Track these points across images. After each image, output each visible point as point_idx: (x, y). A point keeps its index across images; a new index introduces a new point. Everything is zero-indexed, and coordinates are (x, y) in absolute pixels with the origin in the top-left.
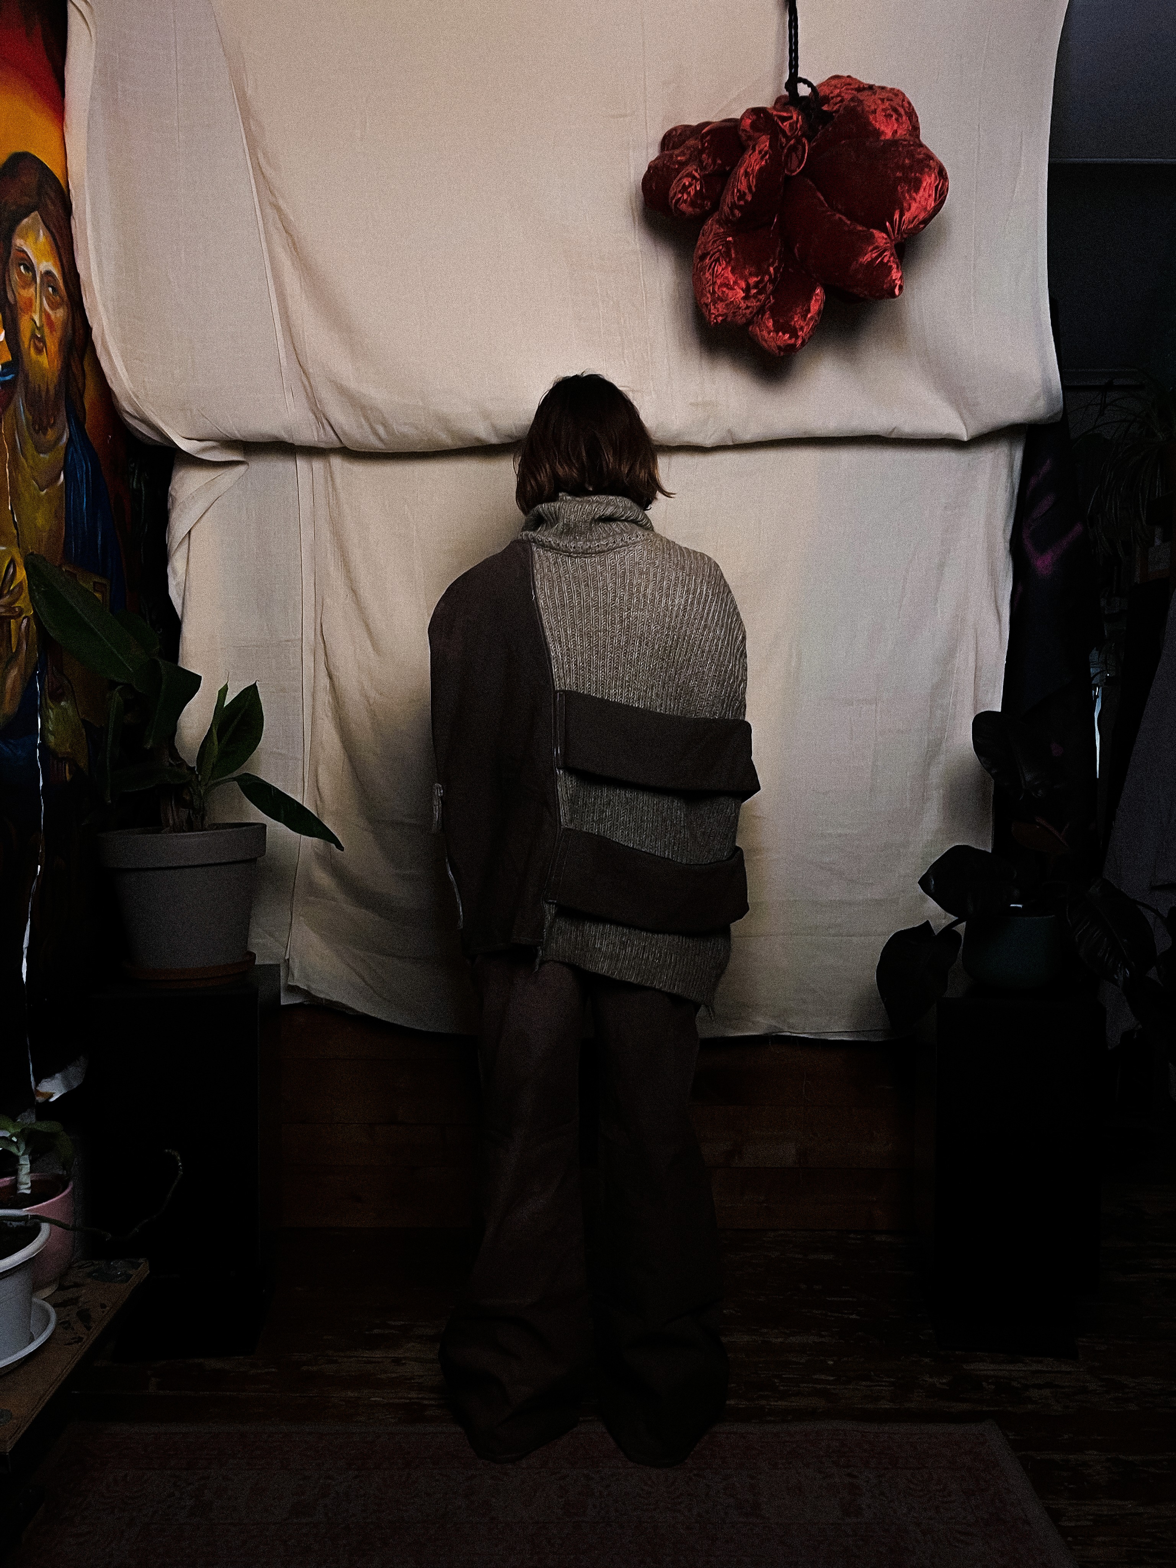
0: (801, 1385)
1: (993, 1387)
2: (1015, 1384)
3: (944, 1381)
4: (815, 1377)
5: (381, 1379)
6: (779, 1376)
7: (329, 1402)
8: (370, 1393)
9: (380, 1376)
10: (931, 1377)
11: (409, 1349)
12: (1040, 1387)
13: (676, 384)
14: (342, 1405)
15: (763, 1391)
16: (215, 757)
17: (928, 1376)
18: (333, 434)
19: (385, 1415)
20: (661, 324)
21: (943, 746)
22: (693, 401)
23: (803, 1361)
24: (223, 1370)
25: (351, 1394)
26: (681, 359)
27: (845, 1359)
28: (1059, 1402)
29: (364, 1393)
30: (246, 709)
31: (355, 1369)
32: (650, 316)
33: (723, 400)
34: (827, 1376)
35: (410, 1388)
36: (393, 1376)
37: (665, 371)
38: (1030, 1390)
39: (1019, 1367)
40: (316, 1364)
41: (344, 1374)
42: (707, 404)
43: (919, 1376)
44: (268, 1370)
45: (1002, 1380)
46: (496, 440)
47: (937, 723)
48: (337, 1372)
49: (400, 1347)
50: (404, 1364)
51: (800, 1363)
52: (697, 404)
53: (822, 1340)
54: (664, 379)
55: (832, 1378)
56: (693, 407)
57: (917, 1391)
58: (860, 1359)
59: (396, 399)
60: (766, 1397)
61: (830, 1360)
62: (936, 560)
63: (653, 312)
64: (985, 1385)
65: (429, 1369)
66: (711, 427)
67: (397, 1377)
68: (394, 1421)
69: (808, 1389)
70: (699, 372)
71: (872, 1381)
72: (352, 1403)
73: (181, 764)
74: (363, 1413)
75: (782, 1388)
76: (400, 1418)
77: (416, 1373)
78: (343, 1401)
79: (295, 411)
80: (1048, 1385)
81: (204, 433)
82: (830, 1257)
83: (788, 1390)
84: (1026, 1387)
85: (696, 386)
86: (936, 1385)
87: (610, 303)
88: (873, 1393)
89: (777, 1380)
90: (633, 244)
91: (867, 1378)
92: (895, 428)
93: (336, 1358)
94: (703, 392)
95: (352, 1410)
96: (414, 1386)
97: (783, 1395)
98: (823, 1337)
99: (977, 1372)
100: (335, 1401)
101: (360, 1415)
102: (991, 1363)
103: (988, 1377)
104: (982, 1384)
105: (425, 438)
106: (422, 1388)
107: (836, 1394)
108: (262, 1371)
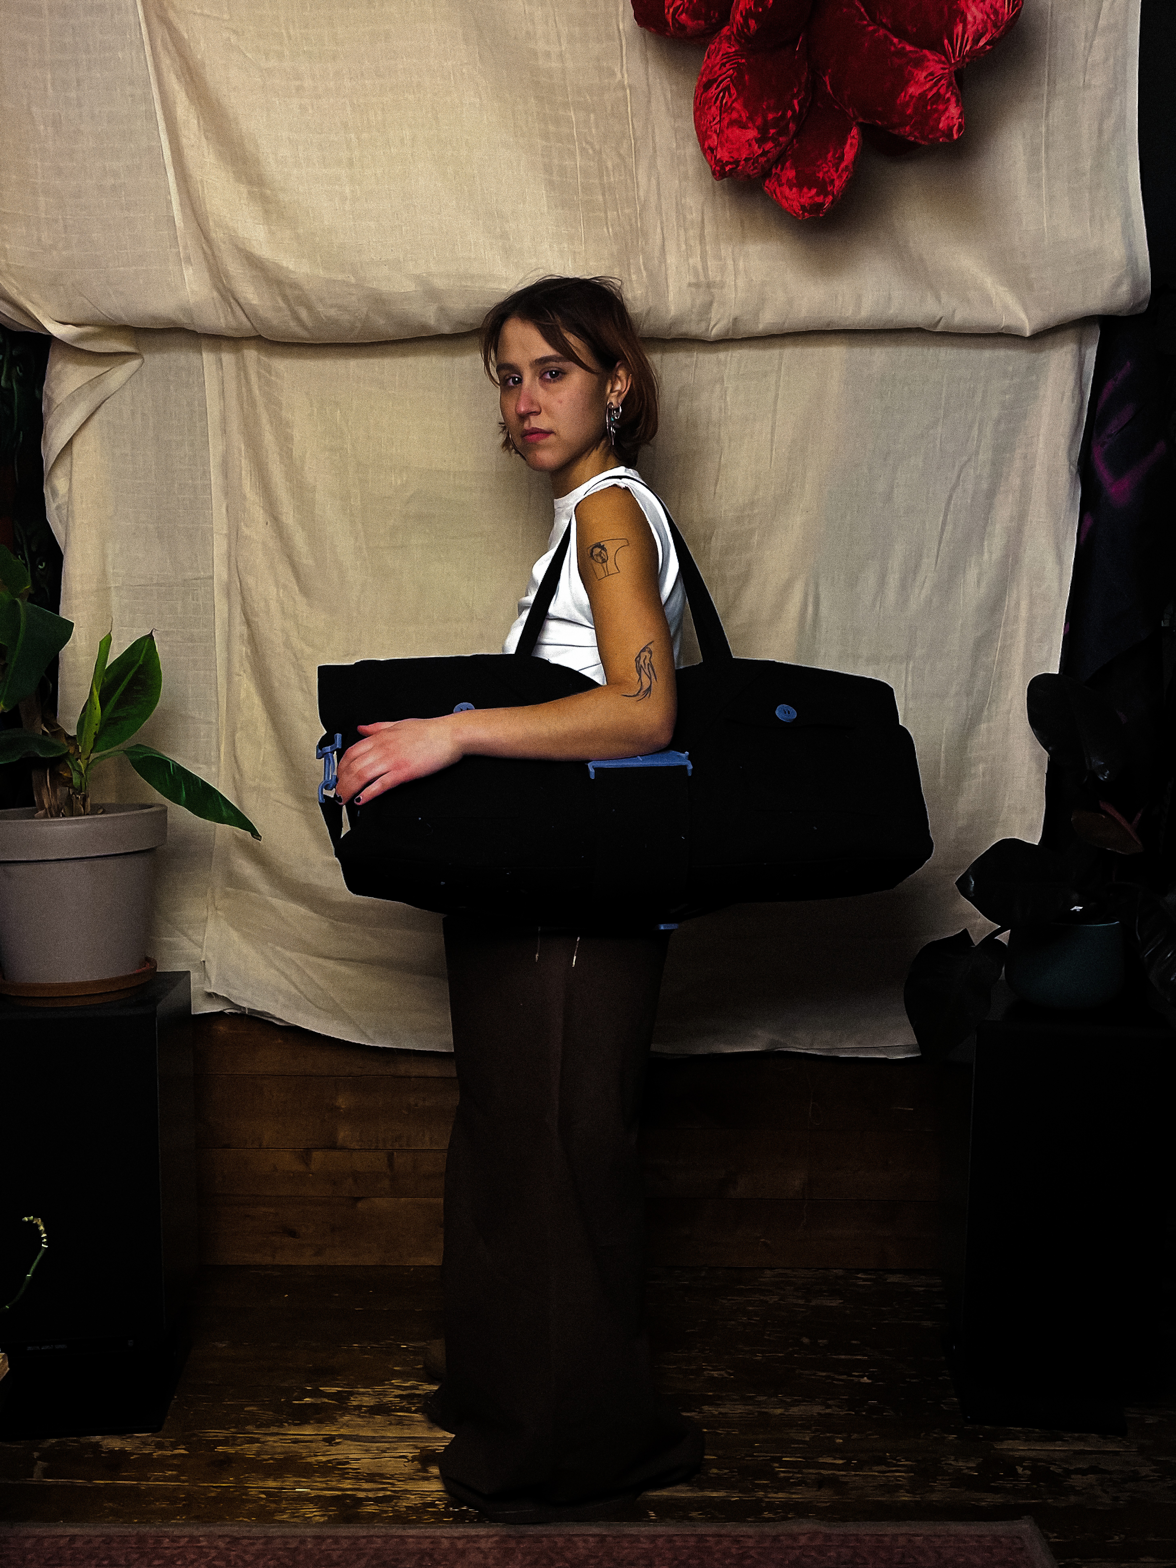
0: (805, 1471)
2: (1054, 1468)
3: (971, 1465)
4: (821, 1460)
5: (310, 1464)
6: (779, 1460)
7: (247, 1494)
8: (296, 1481)
9: (309, 1460)
10: (956, 1460)
11: (344, 1424)
12: (1083, 1472)
13: (672, 260)
14: (262, 1499)
15: (760, 1479)
16: (97, 724)
17: (953, 1458)
18: (245, 319)
19: (312, 1512)
20: (654, 182)
21: (986, 713)
22: (693, 280)
23: (807, 1439)
24: (122, 1452)
25: (271, 1484)
26: (679, 226)
27: (855, 1436)
28: (1107, 1493)
29: (289, 1482)
30: (140, 665)
31: (279, 1450)
32: (640, 171)
33: (730, 280)
34: (835, 1458)
35: (344, 1475)
36: (324, 1459)
37: (659, 241)
38: (1073, 1476)
39: (1058, 1446)
40: (234, 1445)
41: (266, 1457)
42: (709, 286)
43: (943, 1459)
44: (177, 1452)
45: (1040, 1464)
46: (447, 329)
47: (979, 685)
48: (258, 1454)
49: (333, 1420)
50: (338, 1443)
51: (804, 1442)
52: (697, 285)
53: (828, 1411)
54: (657, 253)
55: (841, 1462)
56: (693, 289)
57: (940, 1478)
58: (873, 1435)
59: (321, 273)
60: (764, 1488)
61: (838, 1438)
62: (985, 486)
63: (644, 164)
64: (1020, 1470)
65: (366, 1450)
66: (714, 315)
67: (329, 1461)
68: (322, 1520)
69: (813, 1477)
70: (701, 244)
71: (888, 1465)
72: (274, 1496)
73: (58, 732)
74: (286, 1509)
75: (782, 1475)
76: (330, 1516)
77: (351, 1456)
78: (263, 1493)
79: (195, 287)
80: (1093, 1470)
81: (80, 316)
82: (835, 1303)
83: (791, 1478)
84: (1068, 1473)
85: (695, 260)
86: (962, 1470)
87: (591, 151)
88: (889, 1481)
89: (777, 1465)
90: (619, 76)
91: (881, 1461)
92: (941, 318)
93: (256, 1436)
94: (705, 268)
95: (273, 1506)
96: (348, 1473)
97: (783, 1485)
98: (828, 1407)
99: (1011, 1453)
100: (253, 1492)
101: (283, 1512)
102: (1026, 1440)
103: (1023, 1459)
104: (1016, 1469)
105: (359, 325)
106: (358, 1477)
107: (846, 1483)
108: (169, 1453)
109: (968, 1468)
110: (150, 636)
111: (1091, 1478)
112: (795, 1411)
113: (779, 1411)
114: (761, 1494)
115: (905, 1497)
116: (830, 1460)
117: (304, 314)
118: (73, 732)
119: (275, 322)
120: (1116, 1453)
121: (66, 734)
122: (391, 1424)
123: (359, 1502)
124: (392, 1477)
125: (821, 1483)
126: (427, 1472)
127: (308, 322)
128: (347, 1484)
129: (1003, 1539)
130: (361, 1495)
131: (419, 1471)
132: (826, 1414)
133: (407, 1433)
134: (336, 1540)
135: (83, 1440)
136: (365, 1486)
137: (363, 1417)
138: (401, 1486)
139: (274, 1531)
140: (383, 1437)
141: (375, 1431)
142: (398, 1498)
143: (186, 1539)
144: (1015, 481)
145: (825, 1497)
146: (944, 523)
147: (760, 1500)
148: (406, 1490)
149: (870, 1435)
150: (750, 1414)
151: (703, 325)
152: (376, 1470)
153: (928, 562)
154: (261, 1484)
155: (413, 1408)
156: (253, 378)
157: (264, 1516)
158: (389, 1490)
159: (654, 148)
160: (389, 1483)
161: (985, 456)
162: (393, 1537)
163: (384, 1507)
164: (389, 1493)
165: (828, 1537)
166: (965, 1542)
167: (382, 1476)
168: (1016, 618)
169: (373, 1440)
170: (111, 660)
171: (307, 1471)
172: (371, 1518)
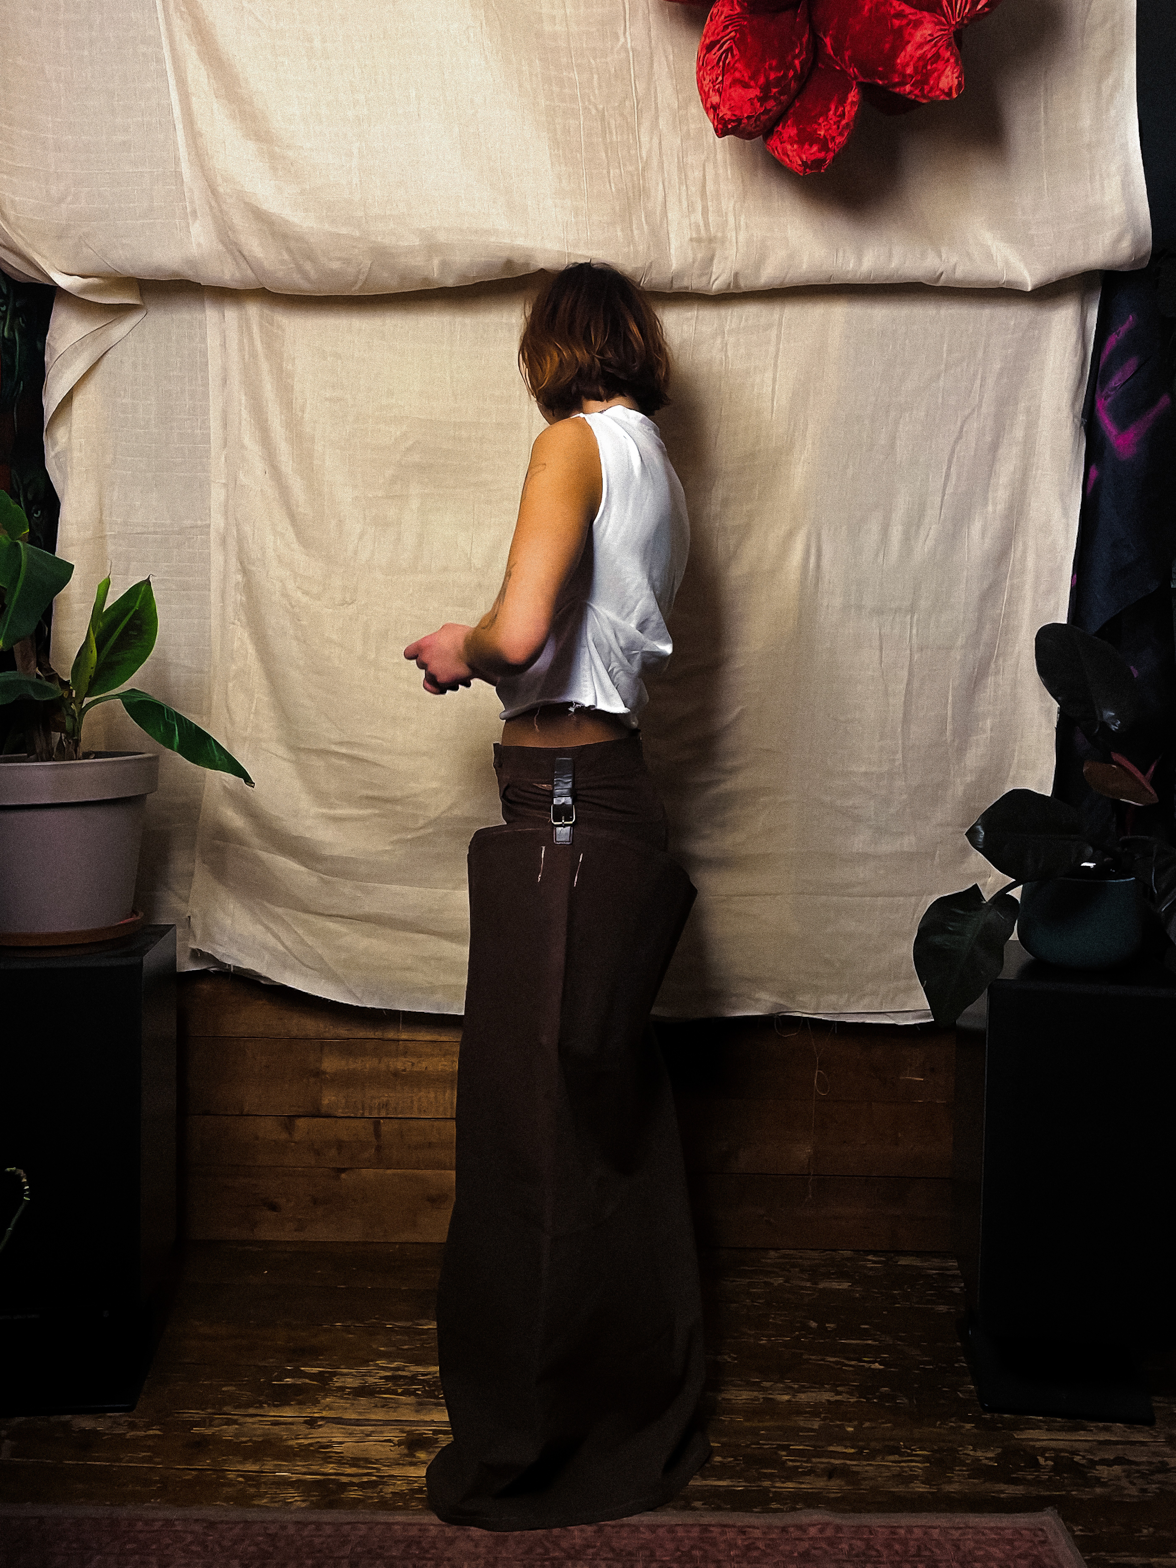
0: (814, 1460)
1: (1051, 1463)
2: (1077, 1458)
3: (990, 1455)
4: (831, 1448)
5: (291, 1447)
6: (786, 1448)
7: (224, 1477)
8: (276, 1465)
9: (290, 1443)
10: (974, 1450)
11: (327, 1406)
12: (1108, 1463)
13: (673, 215)
14: (240, 1482)
15: (767, 1468)
16: (92, 668)
17: (971, 1447)
18: (249, 272)
19: (294, 1497)
20: (656, 140)
21: (993, 666)
22: (694, 236)
23: (816, 1427)
24: (94, 1432)
25: (251, 1467)
26: (680, 183)
27: (867, 1424)
28: (1134, 1484)
29: (269, 1465)
30: (136, 610)
31: (259, 1432)
32: (642, 130)
33: (731, 235)
34: (846, 1447)
35: (327, 1459)
36: (306, 1442)
37: (660, 198)
38: (1097, 1467)
39: (1082, 1435)
40: (211, 1425)
41: (244, 1439)
42: (711, 240)
43: (960, 1449)
44: (151, 1432)
45: (1062, 1454)
46: (450, 282)
47: (985, 636)
48: (236, 1436)
49: (316, 1402)
50: (320, 1426)
51: (812, 1430)
52: (699, 240)
53: (838, 1398)
54: (659, 209)
55: (852, 1451)
56: (695, 244)
57: (957, 1468)
58: (886, 1423)
59: (327, 227)
60: (770, 1477)
61: (849, 1426)
62: (988, 438)
63: (646, 124)
64: (1041, 1461)
65: (350, 1434)
66: (716, 269)
67: (311, 1445)
68: (304, 1505)
69: (823, 1466)
70: (702, 200)
71: (901, 1454)
72: (252, 1479)
73: (53, 677)
74: (266, 1493)
75: (791, 1463)
76: (312, 1501)
77: (334, 1439)
78: (241, 1476)
79: (202, 240)
80: (1119, 1461)
81: (88, 267)
82: (845, 1285)
83: (798, 1467)
84: (1093, 1464)
85: (698, 217)
86: (981, 1460)
87: (594, 112)
88: (903, 1472)
89: (784, 1453)
90: (622, 40)
91: (895, 1451)
92: (942, 273)
93: (236, 1417)
94: (707, 224)
95: (252, 1490)
96: (330, 1457)
97: (791, 1474)
98: (839, 1393)
99: (1031, 1443)
100: (231, 1476)
101: (261, 1496)
102: (1048, 1430)
103: (1045, 1450)
104: (1038, 1459)
105: (362, 277)
106: (341, 1460)
107: (858, 1473)
108: (142, 1433)
109: (987, 1458)
110: (147, 582)
111: (1117, 1469)
112: (803, 1397)
113: (786, 1397)
114: (767, 1483)
115: (920, 1488)
116: (840, 1449)
117: (308, 266)
118: (67, 678)
119: (280, 274)
120: (1143, 1443)
121: (60, 679)
122: (376, 1406)
123: (344, 1487)
124: (377, 1461)
125: (831, 1473)
126: (414, 1456)
127: (313, 274)
128: (330, 1469)
129: (1023, 1532)
130: (344, 1479)
131: (407, 1455)
132: (837, 1401)
133: (393, 1416)
134: (319, 1525)
135: (54, 1419)
136: (349, 1471)
137: (348, 1399)
138: (387, 1471)
139: (252, 1515)
140: (368, 1420)
141: (360, 1413)
142: (384, 1483)
143: (161, 1523)
144: (1019, 433)
145: (835, 1487)
146: (948, 476)
147: (766, 1490)
148: (393, 1476)
149: (883, 1423)
150: (756, 1400)
151: (704, 279)
152: (360, 1455)
153: (932, 513)
154: (240, 1467)
155: (400, 1391)
156: (255, 329)
157: (242, 1500)
158: (374, 1476)
159: (656, 108)
160: (374, 1468)
161: (988, 408)
162: (378, 1523)
163: (369, 1492)
164: (374, 1478)
165: (838, 1529)
166: (984, 1534)
167: (367, 1460)
168: (1023, 571)
169: (357, 1423)
170: (108, 604)
171: (288, 1454)
172: (355, 1504)
